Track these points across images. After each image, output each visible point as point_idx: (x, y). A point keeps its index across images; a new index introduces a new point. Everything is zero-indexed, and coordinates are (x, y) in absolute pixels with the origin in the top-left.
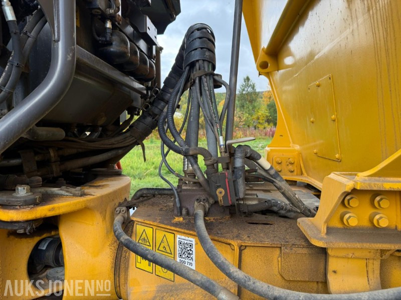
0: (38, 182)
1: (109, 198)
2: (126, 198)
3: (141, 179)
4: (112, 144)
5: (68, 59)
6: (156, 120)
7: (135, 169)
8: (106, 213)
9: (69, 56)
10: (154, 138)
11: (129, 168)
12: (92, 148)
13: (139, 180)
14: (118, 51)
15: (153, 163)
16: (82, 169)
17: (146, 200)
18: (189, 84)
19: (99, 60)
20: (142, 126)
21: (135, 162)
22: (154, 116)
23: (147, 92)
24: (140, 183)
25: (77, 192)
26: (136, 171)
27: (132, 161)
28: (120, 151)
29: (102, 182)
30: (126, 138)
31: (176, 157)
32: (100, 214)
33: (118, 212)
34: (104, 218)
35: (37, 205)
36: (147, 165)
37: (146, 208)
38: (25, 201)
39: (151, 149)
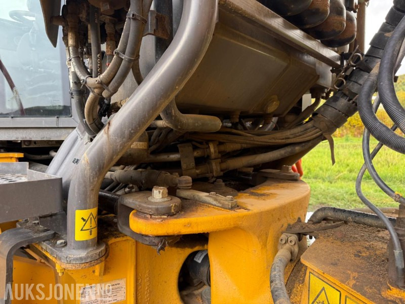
0: (186, 183)
1: (272, 215)
2: (299, 218)
3: (331, 183)
4: (286, 139)
6: (354, 102)
7: (325, 170)
8: (267, 238)
10: (350, 135)
11: (318, 169)
12: (260, 143)
13: (329, 183)
15: (348, 165)
16: (252, 169)
17: (332, 227)
20: (331, 113)
21: (325, 163)
22: (351, 96)
23: (342, 63)
24: (329, 188)
25: (227, 203)
26: (326, 173)
27: (322, 161)
28: (297, 148)
29: (268, 190)
30: (306, 130)
31: (380, 159)
32: (258, 238)
33: (284, 242)
34: (265, 245)
35: (171, 216)
36: (339, 166)
37: (329, 244)
38: (157, 209)
39: (346, 148)
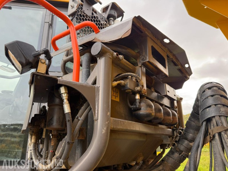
5: (103, 133)
9: (103, 130)
14: (145, 113)
18: (208, 138)
19: (131, 123)
20: (171, 161)
22: (180, 152)
